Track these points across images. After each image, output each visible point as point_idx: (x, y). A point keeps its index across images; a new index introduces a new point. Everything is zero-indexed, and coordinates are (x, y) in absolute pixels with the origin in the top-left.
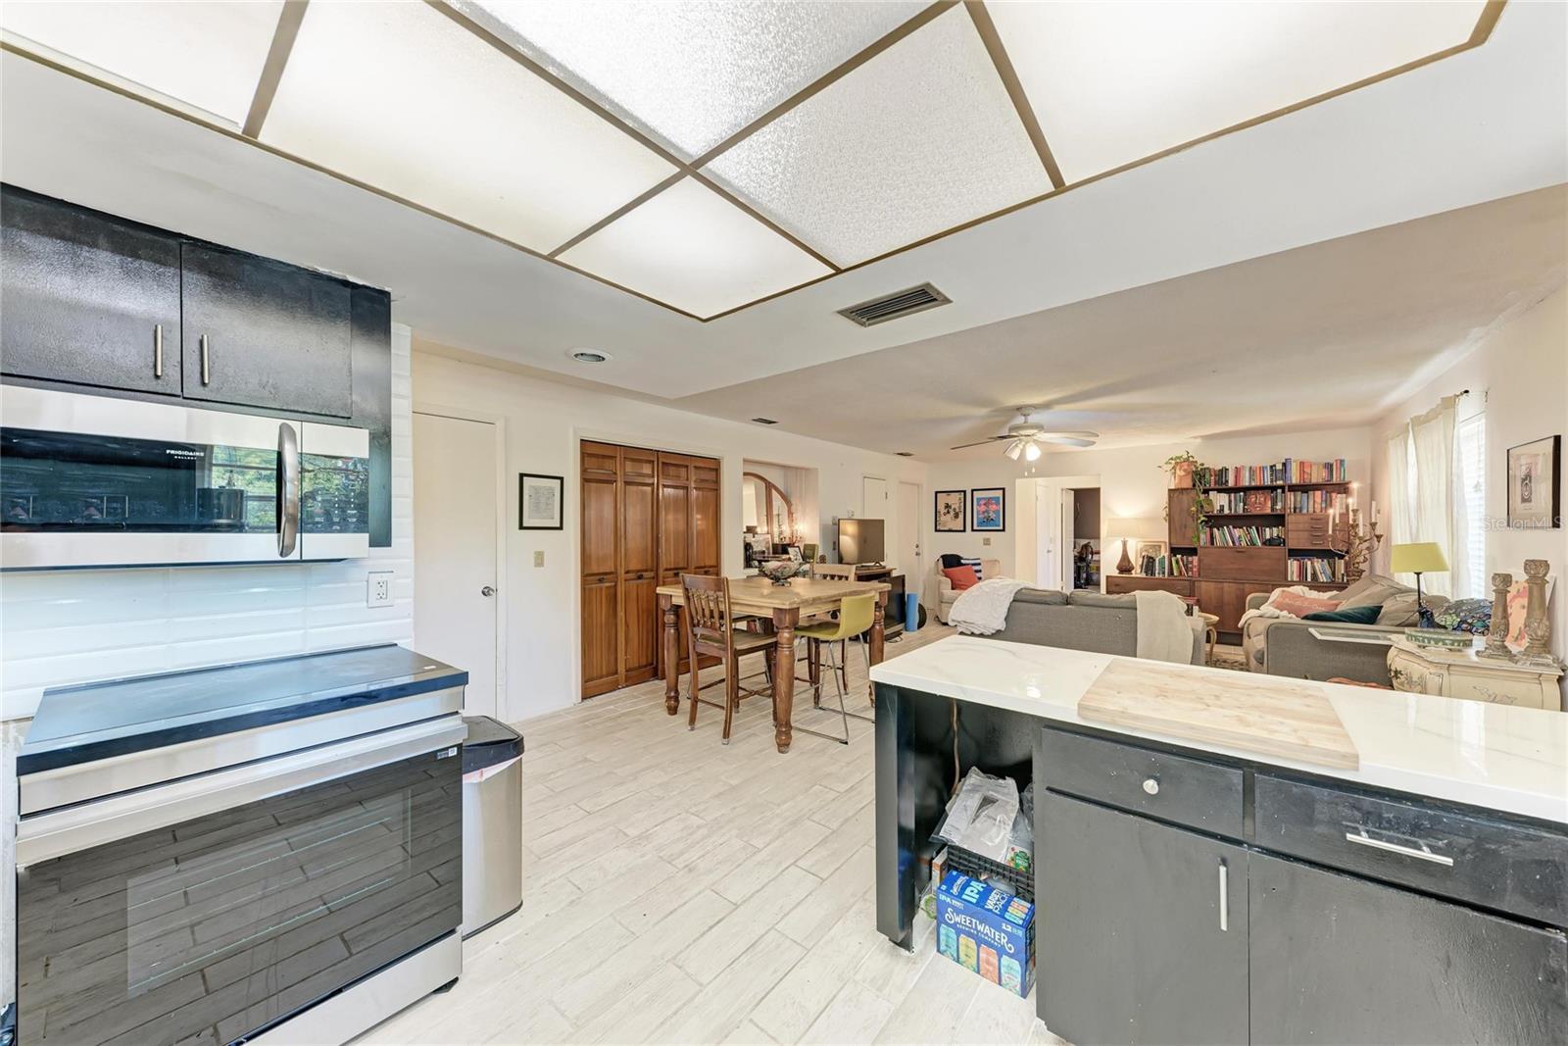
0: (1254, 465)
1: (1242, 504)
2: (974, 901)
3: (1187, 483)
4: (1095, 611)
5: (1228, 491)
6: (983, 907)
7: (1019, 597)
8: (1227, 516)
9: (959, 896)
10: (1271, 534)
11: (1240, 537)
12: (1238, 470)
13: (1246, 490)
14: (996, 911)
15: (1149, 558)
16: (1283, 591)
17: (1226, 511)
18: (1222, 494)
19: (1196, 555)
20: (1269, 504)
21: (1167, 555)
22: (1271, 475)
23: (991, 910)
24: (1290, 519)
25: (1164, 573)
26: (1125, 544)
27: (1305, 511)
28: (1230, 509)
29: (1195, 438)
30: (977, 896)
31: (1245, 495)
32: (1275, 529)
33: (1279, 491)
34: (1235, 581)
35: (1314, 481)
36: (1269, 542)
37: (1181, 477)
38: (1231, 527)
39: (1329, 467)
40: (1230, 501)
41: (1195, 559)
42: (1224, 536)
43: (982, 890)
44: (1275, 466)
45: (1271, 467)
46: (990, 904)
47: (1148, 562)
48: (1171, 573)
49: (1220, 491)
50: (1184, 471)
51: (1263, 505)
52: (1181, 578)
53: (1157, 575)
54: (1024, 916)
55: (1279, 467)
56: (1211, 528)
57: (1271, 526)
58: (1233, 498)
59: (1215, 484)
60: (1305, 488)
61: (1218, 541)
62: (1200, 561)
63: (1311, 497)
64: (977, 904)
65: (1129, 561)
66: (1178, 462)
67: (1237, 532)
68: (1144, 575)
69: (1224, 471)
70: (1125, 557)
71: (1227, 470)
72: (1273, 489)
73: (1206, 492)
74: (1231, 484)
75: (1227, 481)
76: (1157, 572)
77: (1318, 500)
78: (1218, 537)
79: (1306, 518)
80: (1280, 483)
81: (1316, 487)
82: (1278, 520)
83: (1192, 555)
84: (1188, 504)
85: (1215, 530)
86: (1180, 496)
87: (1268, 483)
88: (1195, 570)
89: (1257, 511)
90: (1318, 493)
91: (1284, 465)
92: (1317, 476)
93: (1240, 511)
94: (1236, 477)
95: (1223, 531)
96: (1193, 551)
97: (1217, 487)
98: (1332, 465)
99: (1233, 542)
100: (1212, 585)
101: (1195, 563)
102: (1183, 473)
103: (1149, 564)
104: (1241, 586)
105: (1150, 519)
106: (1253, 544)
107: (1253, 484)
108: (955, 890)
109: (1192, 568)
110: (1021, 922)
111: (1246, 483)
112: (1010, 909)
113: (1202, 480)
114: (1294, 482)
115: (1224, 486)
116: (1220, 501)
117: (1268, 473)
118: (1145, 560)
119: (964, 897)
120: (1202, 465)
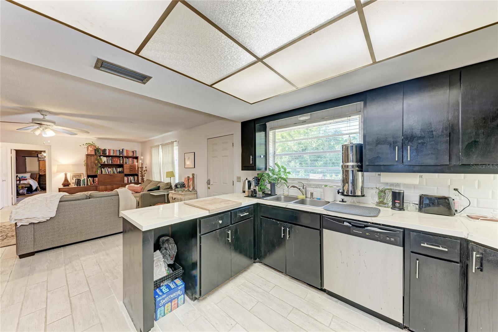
0: (114, 149)
1: (111, 161)
2: (168, 290)
3: (93, 153)
4: (102, 198)
5: (107, 156)
6: (172, 289)
7: (62, 200)
8: (106, 164)
9: (163, 293)
10: (119, 170)
11: (110, 171)
12: (109, 150)
13: (112, 156)
14: (176, 287)
15: (78, 180)
16: (129, 186)
17: (106, 163)
18: (105, 157)
19: (97, 177)
20: (119, 161)
21: (86, 178)
22: (119, 153)
23: (174, 288)
24: (125, 166)
25: (85, 185)
26: (66, 175)
27: (128, 164)
28: (107, 162)
29: (95, 138)
30: (167, 289)
31: (112, 158)
32: (120, 169)
33: (121, 157)
34: (110, 184)
35: (130, 156)
36: (120, 172)
37: (91, 151)
38: (108, 168)
39: (133, 152)
40: (107, 160)
41: (97, 179)
42: (106, 171)
43: (166, 287)
44: (120, 150)
45: (119, 150)
46: (173, 287)
47: (78, 181)
48: (87, 184)
49: (104, 156)
50: (93, 148)
51: (117, 161)
52: (92, 186)
53: (82, 186)
54: (181, 282)
55: (121, 151)
56: (101, 168)
57: (119, 168)
58: (108, 159)
59: (102, 154)
60: (128, 157)
61: (104, 173)
62: (98, 179)
63: (129, 160)
64: (170, 290)
65: (68, 181)
66: (90, 145)
67: (109, 170)
68: (76, 186)
69: (105, 150)
70: (66, 180)
71: (106, 150)
72: (120, 157)
73: (100, 156)
74: (107, 154)
75: (106, 153)
76: (82, 184)
77: (131, 161)
78: (103, 171)
79: (129, 166)
80: (121, 155)
81: (130, 157)
82: (121, 166)
83: (95, 178)
84: (94, 160)
85: (102, 169)
86: (91, 157)
87: (118, 155)
88: (97, 182)
89: (116, 163)
90: (131, 159)
91: (122, 150)
92: (131, 154)
93: (110, 163)
94: (109, 152)
95: (105, 169)
96: (96, 176)
97: (103, 155)
98: (134, 152)
99: (108, 173)
100: (103, 187)
101: (97, 180)
102: (92, 149)
103: (78, 182)
104: (112, 186)
105: (77, 165)
106: (114, 173)
107: (114, 155)
108: (160, 294)
109: (96, 182)
110: (182, 283)
111: (112, 155)
112: (177, 283)
113: (98, 152)
114: (125, 155)
115: (105, 155)
116: (104, 159)
117: (118, 152)
118: (77, 180)
119: (165, 292)
120: (98, 147)
